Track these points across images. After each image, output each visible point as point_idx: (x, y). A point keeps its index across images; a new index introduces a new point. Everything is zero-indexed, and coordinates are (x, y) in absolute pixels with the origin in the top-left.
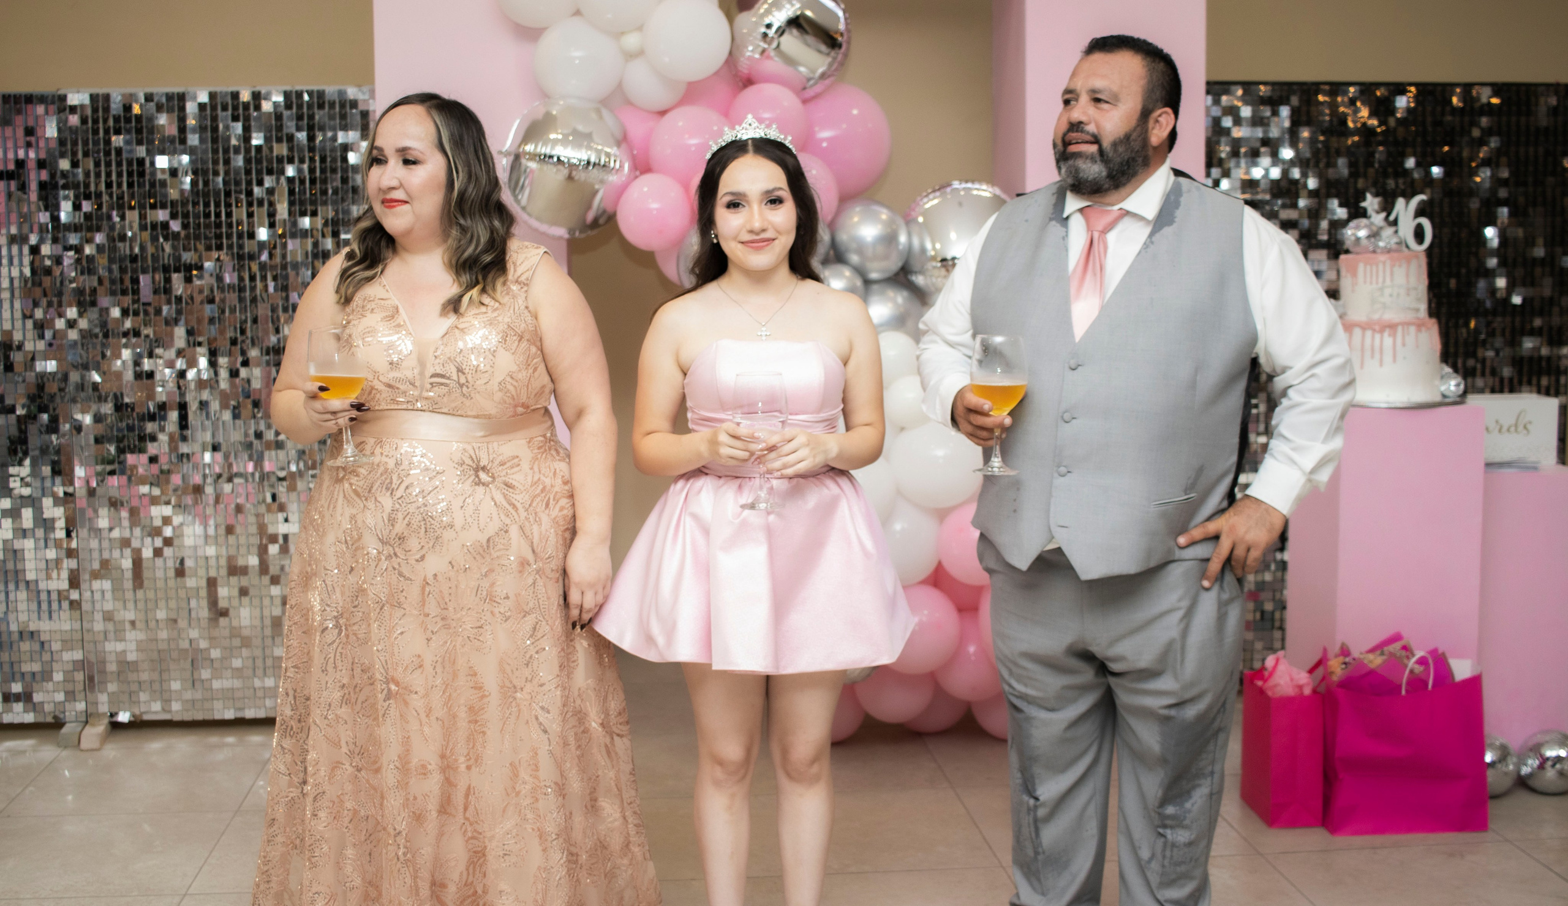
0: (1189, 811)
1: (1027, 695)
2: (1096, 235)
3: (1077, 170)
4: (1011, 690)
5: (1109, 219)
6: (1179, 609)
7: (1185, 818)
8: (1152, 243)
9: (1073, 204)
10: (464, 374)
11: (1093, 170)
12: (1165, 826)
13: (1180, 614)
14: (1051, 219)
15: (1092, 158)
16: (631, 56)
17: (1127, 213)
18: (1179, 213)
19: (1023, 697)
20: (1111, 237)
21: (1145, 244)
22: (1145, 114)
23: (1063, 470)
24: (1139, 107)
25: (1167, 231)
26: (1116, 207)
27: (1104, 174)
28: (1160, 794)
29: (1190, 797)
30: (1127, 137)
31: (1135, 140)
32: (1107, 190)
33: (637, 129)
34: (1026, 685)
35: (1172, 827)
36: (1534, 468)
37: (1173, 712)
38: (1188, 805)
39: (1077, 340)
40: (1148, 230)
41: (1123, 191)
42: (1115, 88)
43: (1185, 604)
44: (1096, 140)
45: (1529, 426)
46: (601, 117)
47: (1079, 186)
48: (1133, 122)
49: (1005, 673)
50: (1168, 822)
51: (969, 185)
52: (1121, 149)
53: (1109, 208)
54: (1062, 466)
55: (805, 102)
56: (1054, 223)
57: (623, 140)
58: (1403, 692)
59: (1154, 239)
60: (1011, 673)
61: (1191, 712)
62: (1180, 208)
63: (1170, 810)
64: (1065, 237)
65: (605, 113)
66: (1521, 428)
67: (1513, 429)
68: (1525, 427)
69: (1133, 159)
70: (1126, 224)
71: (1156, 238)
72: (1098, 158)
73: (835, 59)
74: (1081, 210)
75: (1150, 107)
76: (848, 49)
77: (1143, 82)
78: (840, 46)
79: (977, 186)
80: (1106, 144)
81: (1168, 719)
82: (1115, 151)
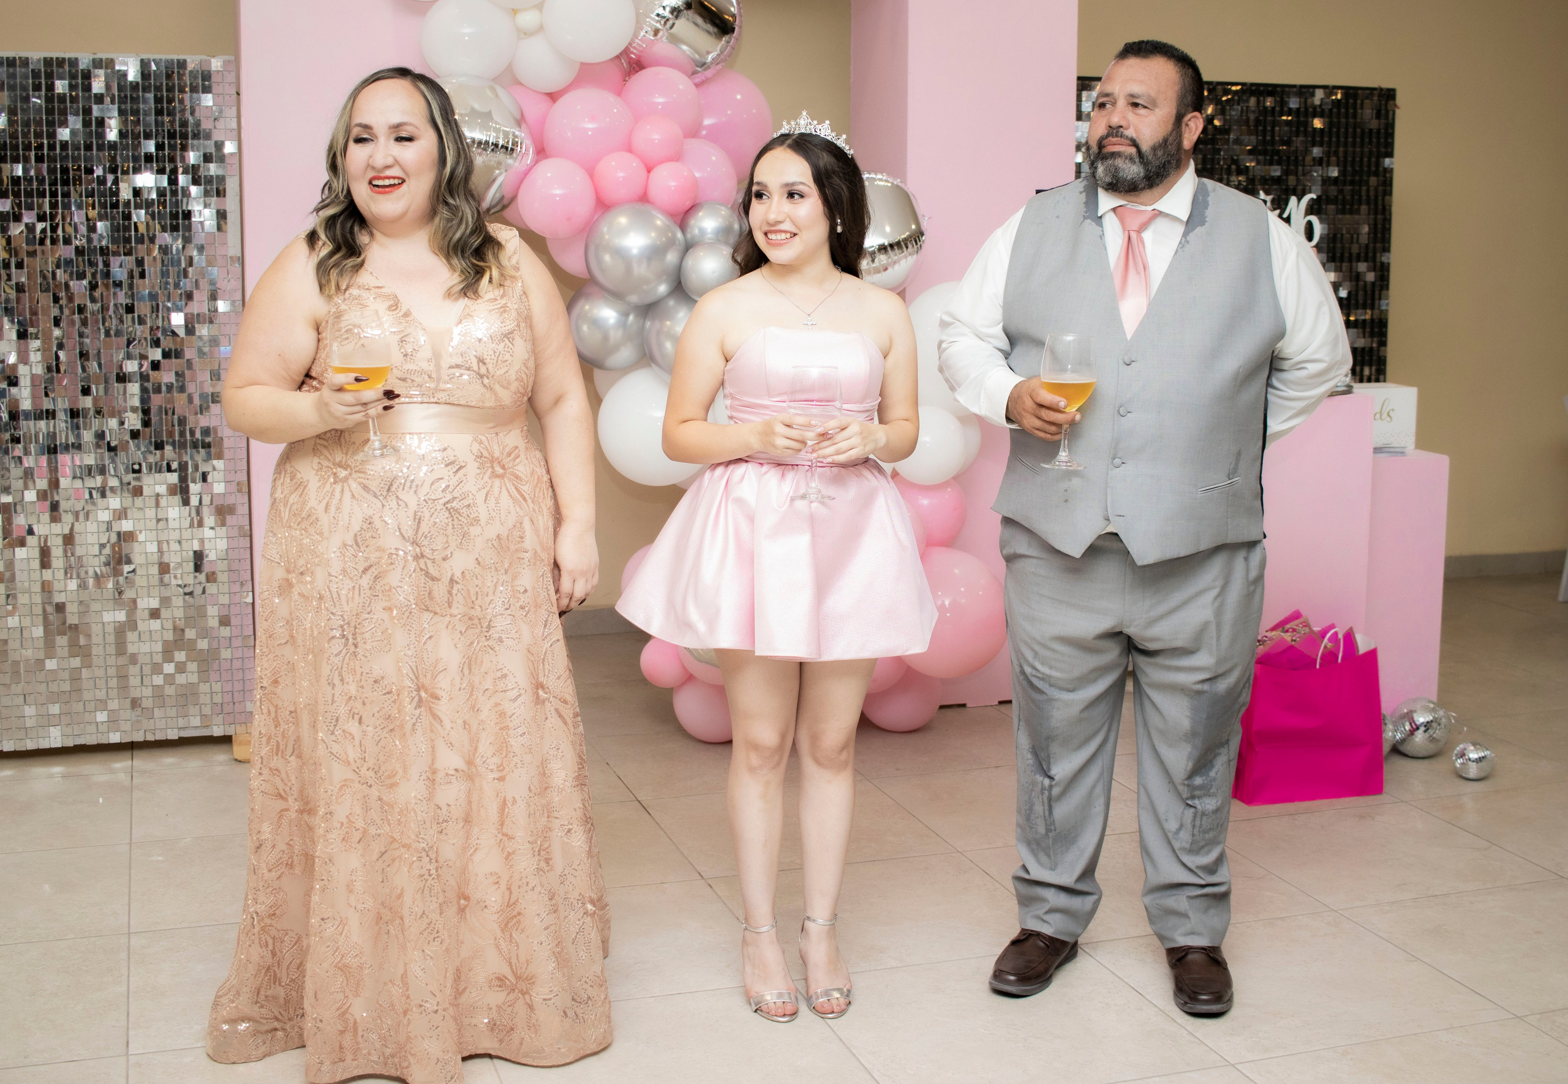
0: (1214, 779)
1: (1050, 677)
2: (1134, 235)
3: (1117, 169)
4: (1034, 672)
5: (1143, 219)
6: (1213, 588)
7: (1212, 785)
8: (1188, 242)
9: (1106, 202)
10: (484, 363)
11: (1133, 171)
12: (1193, 797)
13: (1215, 592)
14: (1085, 218)
15: (1131, 159)
16: (526, 33)
17: (1161, 213)
18: (1209, 213)
19: (1045, 678)
20: (1147, 235)
21: (1180, 243)
22: (1179, 119)
23: (1117, 461)
24: (1174, 112)
25: (1199, 230)
26: (1150, 208)
27: (1142, 174)
28: (1190, 765)
29: (1213, 766)
30: (1165, 141)
31: (1171, 145)
32: (1143, 189)
33: (534, 109)
34: (1051, 668)
35: (1199, 797)
36: (1401, 453)
37: (1206, 687)
38: (1212, 774)
39: (1129, 338)
40: (1180, 229)
41: (1156, 191)
42: (1153, 94)
43: (1219, 583)
44: (1134, 143)
45: (1391, 414)
46: (497, 96)
47: (1115, 186)
48: (1170, 127)
49: (1029, 655)
50: (1197, 793)
51: (873, 176)
52: (1160, 153)
53: (1143, 208)
54: (1116, 456)
55: (697, 85)
56: (1089, 221)
57: (520, 121)
58: (1318, 667)
59: (1188, 238)
60: (1036, 654)
61: (1222, 686)
62: (1209, 208)
63: (1198, 781)
64: (1102, 236)
65: (500, 91)
66: (1385, 415)
67: (1378, 416)
68: (1389, 415)
69: (1169, 162)
70: (1160, 224)
71: (1191, 237)
72: (1137, 160)
73: (728, 42)
74: (1114, 210)
75: (1183, 111)
76: (740, 34)
77: (1177, 88)
78: (733, 30)
79: (879, 176)
80: (1145, 147)
81: (1199, 693)
82: (1155, 154)
